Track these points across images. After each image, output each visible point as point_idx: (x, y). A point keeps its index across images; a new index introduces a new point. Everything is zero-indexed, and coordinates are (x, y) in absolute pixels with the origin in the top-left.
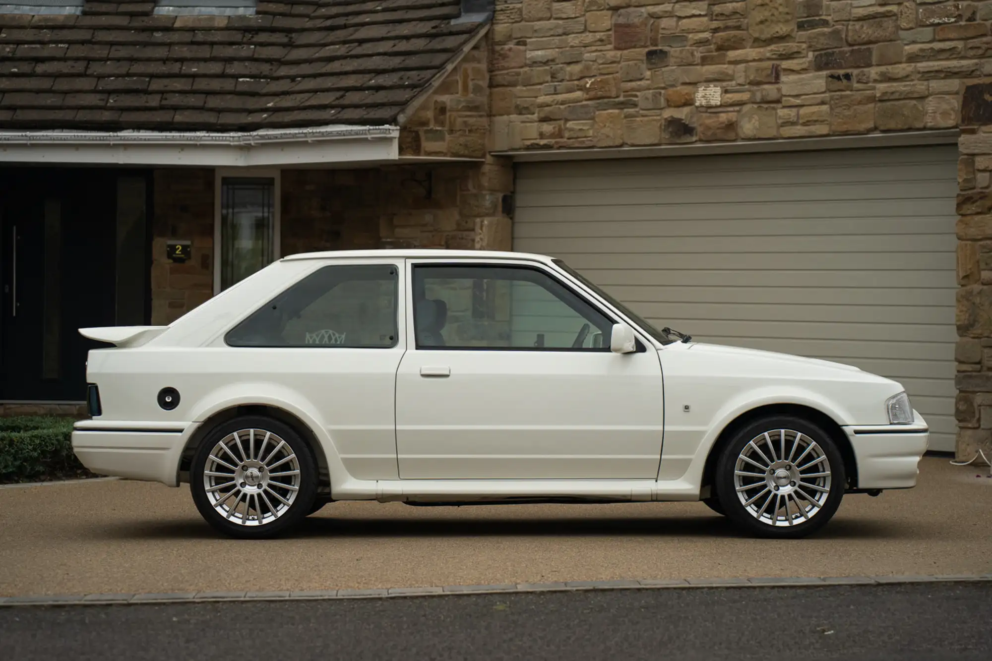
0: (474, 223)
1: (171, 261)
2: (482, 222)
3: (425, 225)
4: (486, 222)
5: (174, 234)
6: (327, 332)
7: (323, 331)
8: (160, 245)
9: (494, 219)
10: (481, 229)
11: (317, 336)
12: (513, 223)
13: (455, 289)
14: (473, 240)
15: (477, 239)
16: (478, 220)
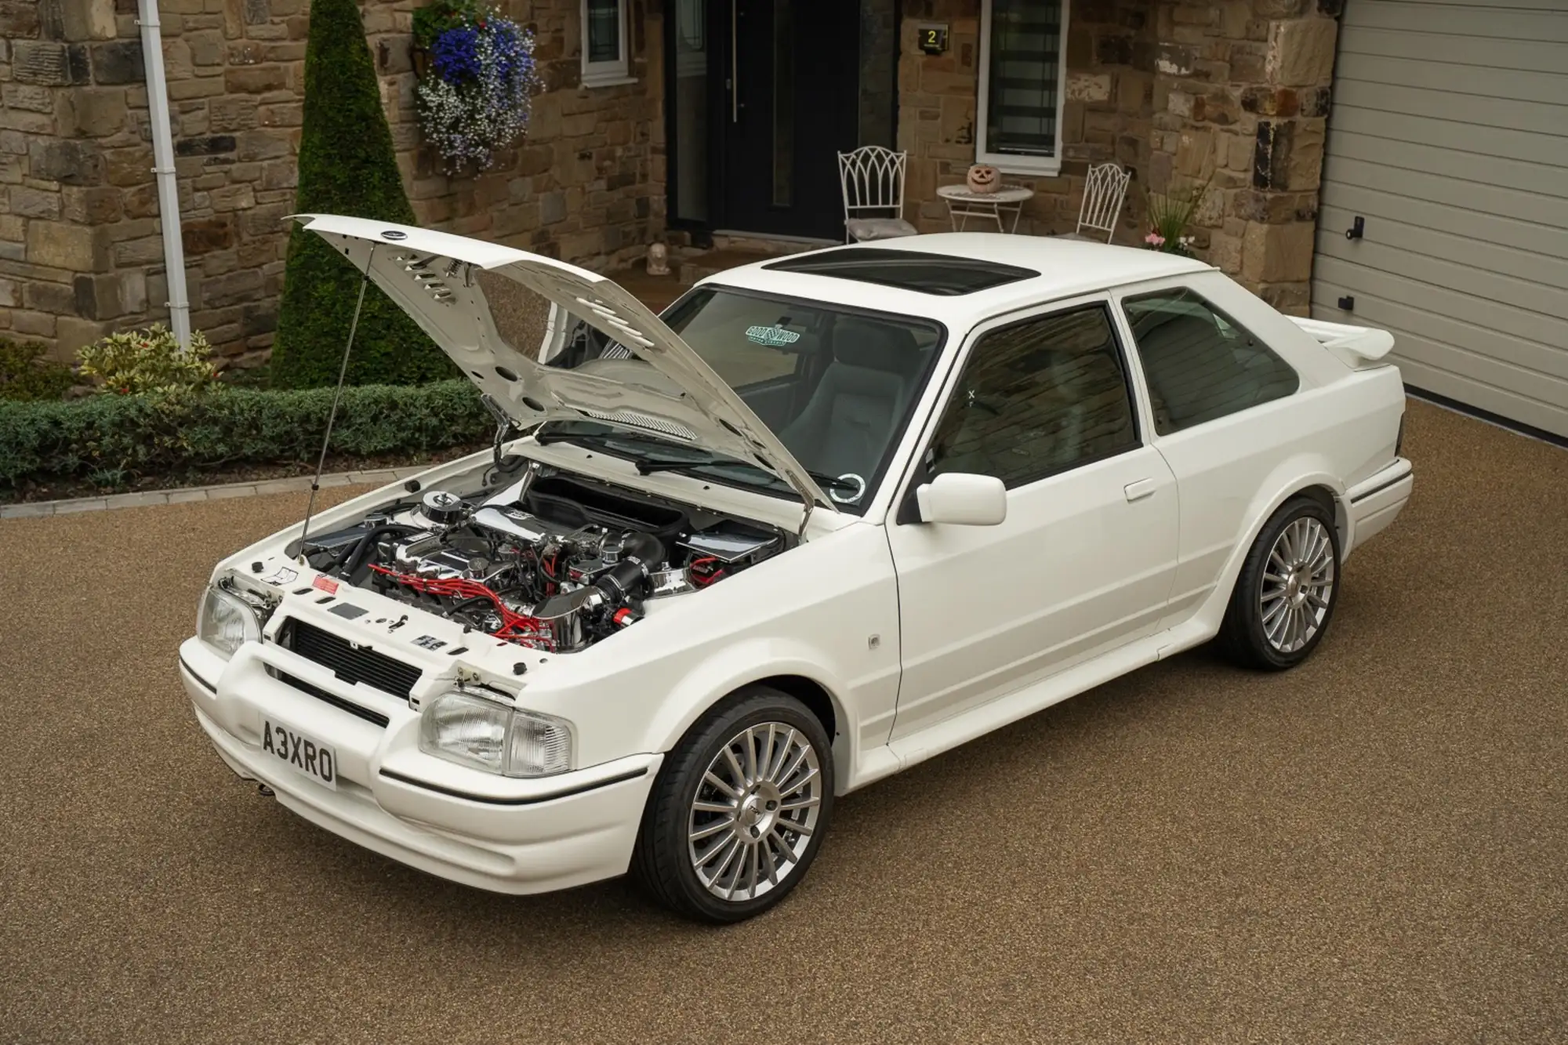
0: (1268, 29)
1: (923, 53)
2: (1278, 27)
3: (1209, 25)
4: (1282, 29)
5: (929, 14)
6: (1111, 168)
7: (1107, 165)
8: (911, 27)
9: (1301, 22)
10: (1276, 40)
11: (1100, 171)
12: (1340, 27)
13: (1236, 134)
14: (1264, 58)
15: (1270, 57)
16: (1273, 24)
